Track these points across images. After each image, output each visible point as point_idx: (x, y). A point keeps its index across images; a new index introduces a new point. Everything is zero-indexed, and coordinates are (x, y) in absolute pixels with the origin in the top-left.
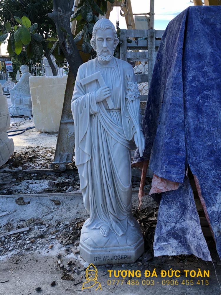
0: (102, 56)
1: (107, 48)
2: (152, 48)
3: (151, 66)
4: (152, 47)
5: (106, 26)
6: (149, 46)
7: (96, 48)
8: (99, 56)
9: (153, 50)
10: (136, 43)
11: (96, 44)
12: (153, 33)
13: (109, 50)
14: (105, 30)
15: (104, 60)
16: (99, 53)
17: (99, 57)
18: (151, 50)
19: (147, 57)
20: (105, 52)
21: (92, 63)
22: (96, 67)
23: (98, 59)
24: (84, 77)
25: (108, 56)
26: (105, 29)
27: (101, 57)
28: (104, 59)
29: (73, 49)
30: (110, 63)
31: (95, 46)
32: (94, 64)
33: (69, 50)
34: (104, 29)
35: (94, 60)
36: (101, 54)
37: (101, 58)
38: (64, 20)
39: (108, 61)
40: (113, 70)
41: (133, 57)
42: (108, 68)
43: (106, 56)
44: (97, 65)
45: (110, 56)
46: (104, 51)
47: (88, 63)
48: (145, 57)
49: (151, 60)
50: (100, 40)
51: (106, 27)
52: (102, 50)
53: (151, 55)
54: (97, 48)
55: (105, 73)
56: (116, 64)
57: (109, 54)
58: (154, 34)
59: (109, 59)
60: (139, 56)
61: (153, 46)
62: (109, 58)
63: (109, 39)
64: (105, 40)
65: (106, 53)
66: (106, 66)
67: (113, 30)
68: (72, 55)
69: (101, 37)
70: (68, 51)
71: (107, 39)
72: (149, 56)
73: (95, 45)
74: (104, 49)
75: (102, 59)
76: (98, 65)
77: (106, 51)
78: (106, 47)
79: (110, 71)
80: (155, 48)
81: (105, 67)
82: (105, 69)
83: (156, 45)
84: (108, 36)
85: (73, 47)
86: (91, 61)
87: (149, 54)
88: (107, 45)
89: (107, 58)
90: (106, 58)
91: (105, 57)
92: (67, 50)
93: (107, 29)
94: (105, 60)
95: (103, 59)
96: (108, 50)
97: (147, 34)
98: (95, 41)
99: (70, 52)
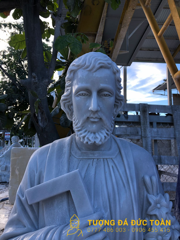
0: (85, 131)
1: (99, 114)
2: (146, 124)
3: (146, 145)
4: (145, 122)
5: (99, 61)
6: (142, 121)
7: (72, 115)
8: (79, 131)
9: (147, 126)
10: (125, 117)
11: (72, 105)
12: (146, 107)
13: (104, 118)
14: (94, 70)
15: (89, 143)
16: (79, 125)
17: (78, 135)
18: (145, 126)
19: (140, 133)
20: (94, 122)
21: (61, 147)
22: (70, 156)
23: (77, 138)
24: (39, 183)
25: (101, 133)
26: (97, 66)
27: (83, 135)
28: (91, 138)
29: (47, 121)
30: (103, 149)
31: (70, 110)
32: (66, 150)
33: (41, 122)
34: (94, 67)
35: (68, 139)
36: (83, 127)
37: (84, 137)
38: (39, 88)
39: (100, 143)
40: (111, 164)
41: (122, 134)
42: (98, 159)
43: (94, 133)
44: (72, 153)
45: (104, 132)
46: (92, 120)
47: (53, 146)
48: (137, 134)
49: (145, 138)
50: (82, 95)
51: (100, 63)
52: (85, 117)
53: (144, 131)
54: (75, 113)
55: (92, 172)
56: (118, 151)
57: (102, 128)
58: (147, 109)
59: (103, 140)
60: (130, 133)
61: (147, 121)
62: (103, 138)
63: (106, 93)
64: (94, 94)
65: (94, 126)
66: (93, 154)
67: (115, 73)
68: (45, 128)
69: (84, 85)
70: (40, 124)
71: (100, 92)
72: (143, 132)
73: (70, 107)
74: (92, 115)
75: (86, 140)
76: (76, 153)
77: (96, 120)
78: (97, 112)
79: (103, 166)
80: (149, 123)
81: (91, 156)
82: (90, 162)
83: (150, 120)
84: (102, 85)
85: (47, 119)
86: (59, 142)
87: (142, 130)
88: (98, 106)
89: (98, 136)
90: (96, 138)
91: (92, 135)
92: (39, 122)
93: (101, 67)
94: (92, 141)
95: (88, 138)
96: (101, 119)
97: (138, 108)
98: (71, 97)
99: (43, 124)
